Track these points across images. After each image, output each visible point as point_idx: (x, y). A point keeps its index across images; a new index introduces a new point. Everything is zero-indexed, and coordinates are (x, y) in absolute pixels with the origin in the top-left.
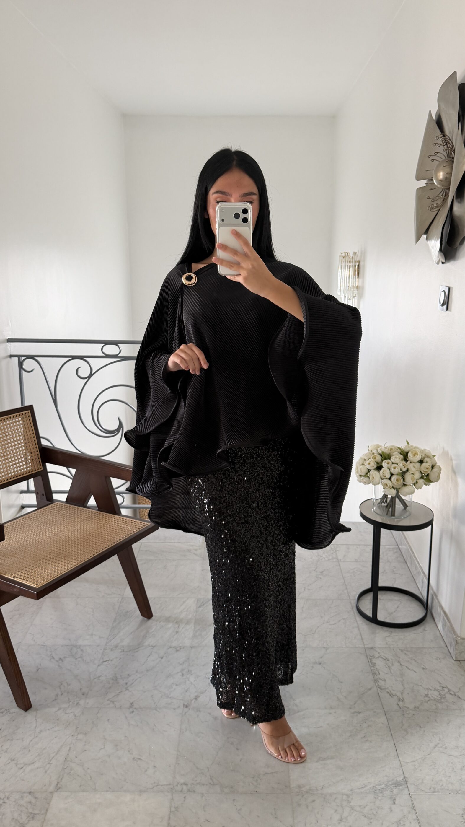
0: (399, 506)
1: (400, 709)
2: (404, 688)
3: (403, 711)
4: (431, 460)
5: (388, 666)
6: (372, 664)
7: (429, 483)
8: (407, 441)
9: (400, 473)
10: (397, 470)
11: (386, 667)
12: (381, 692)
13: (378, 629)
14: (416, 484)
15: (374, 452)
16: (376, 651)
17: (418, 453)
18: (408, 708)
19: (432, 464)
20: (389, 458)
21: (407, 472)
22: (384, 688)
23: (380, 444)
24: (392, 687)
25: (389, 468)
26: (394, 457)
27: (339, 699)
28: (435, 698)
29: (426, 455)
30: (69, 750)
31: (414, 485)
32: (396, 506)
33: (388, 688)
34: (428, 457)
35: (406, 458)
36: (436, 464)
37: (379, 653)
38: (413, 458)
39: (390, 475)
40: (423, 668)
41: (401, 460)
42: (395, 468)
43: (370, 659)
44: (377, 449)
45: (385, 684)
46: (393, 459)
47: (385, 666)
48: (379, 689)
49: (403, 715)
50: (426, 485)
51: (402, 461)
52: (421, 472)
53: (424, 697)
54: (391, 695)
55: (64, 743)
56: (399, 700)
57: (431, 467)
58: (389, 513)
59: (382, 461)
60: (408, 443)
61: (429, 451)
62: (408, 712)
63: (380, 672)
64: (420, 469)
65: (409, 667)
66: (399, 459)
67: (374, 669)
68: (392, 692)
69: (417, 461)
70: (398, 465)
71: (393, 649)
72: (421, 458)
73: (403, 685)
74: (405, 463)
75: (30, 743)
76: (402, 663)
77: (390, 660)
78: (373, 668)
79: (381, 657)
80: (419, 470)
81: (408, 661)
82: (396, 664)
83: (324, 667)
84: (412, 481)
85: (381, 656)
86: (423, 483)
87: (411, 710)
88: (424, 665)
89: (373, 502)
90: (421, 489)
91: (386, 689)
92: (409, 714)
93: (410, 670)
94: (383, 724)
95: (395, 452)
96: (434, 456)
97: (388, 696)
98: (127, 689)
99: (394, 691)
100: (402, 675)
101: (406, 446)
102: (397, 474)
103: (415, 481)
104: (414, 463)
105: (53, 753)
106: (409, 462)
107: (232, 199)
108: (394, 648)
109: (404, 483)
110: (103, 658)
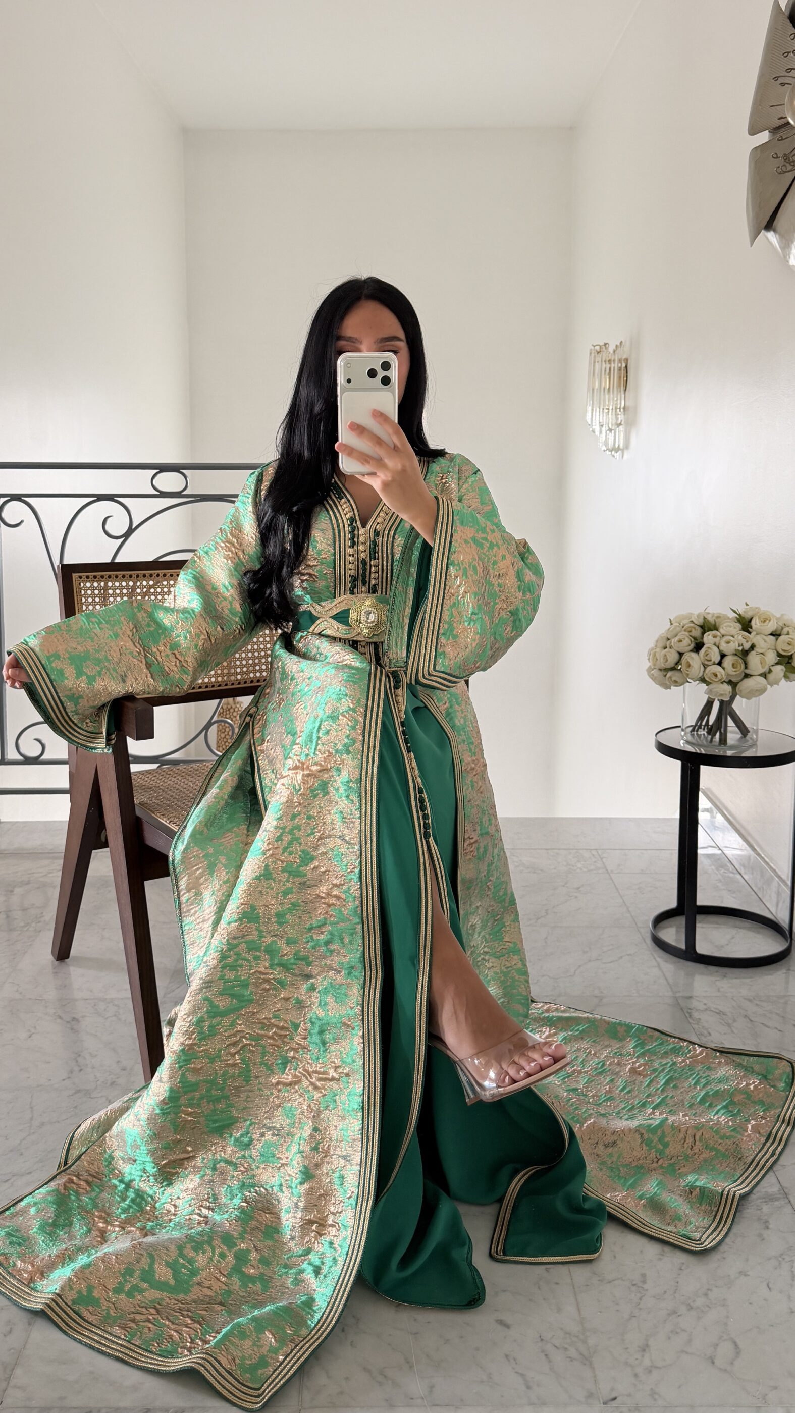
0: (732, 727)
7: (793, 675)
9: (738, 652)
10: (733, 646)
14: (768, 675)
15: (684, 622)
16: (700, 1001)
17: (770, 619)
20: (716, 629)
21: (751, 650)
25: (717, 644)
26: (724, 625)
29: (784, 623)
31: (766, 677)
32: (728, 727)
34: (787, 629)
35: (747, 628)
37: (706, 1004)
38: (760, 627)
39: (718, 658)
41: (738, 630)
42: (728, 642)
44: (691, 619)
46: (723, 630)
47: (720, 1023)
50: (787, 678)
51: (741, 632)
52: (777, 651)
58: (715, 739)
59: (703, 634)
60: (749, 607)
64: (776, 646)
65: (768, 1024)
66: (735, 629)
69: (770, 632)
70: (733, 638)
72: (777, 628)
74: (748, 636)
80: (773, 648)
84: (763, 670)
86: (781, 675)
90: (777, 685)
95: (726, 620)
102: (734, 655)
103: (766, 670)
104: (763, 635)
106: (753, 634)
107: (363, 347)
109: (747, 672)
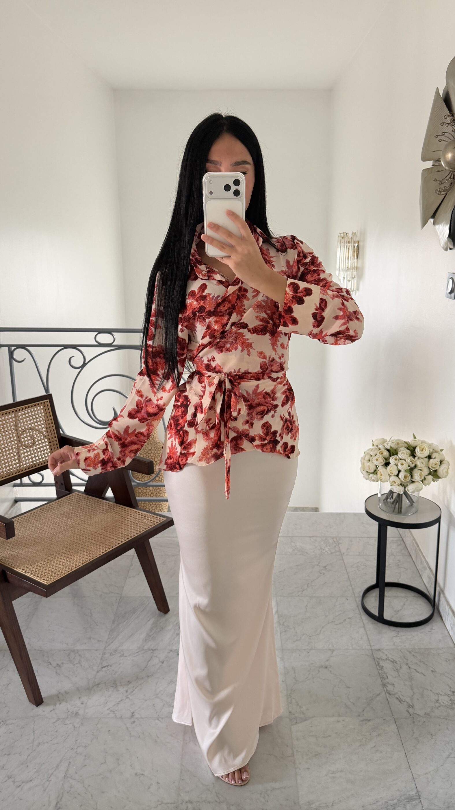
0: (405, 502)
1: (410, 716)
2: (414, 693)
3: (413, 718)
4: (439, 456)
5: (396, 669)
6: (379, 667)
7: (437, 479)
8: (414, 435)
9: (407, 469)
10: (405, 467)
11: (395, 671)
12: (391, 698)
13: (385, 629)
14: (423, 481)
15: (380, 446)
16: (384, 653)
17: (426, 447)
18: (418, 715)
19: (440, 459)
20: (397, 454)
21: (415, 468)
22: (393, 693)
23: (385, 438)
24: (401, 692)
25: (397, 464)
26: (401, 452)
27: (347, 706)
28: (445, 704)
29: (434, 450)
30: (69, 765)
31: (422, 482)
32: (403, 502)
33: (397, 693)
34: (436, 452)
35: (413, 454)
36: (444, 459)
37: (386, 655)
38: (421, 453)
39: (397, 473)
40: (432, 671)
41: (408, 456)
42: (402, 464)
43: (377, 661)
44: (384, 444)
45: (394, 689)
46: (400, 455)
47: (394, 669)
48: (388, 695)
49: (414, 722)
50: (433, 481)
51: (410, 457)
52: (429, 467)
53: (435, 703)
54: (400, 701)
55: (63, 757)
56: (409, 706)
57: (439, 463)
58: (395, 510)
59: (390, 456)
60: (415, 437)
61: (436, 445)
62: (418, 720)
63: (388, 676)
64: (428, 465)
65: (418, 670)
66: (407, 454)
67: (382, 673)
68: (402, 697)
69: (425, 456)
70: (405, 460)
71: (401, 651)
72: (429, 453)
73: (412, 689)
74: (413, 459)
75: (28, 757)
76: (410, 666)
77: (398, 663)
78: (380, 672)
79: (389, 660)
81: (417, 663)
82: (405, 667)
83: (331, 671)
84: (421, 478)
85: (388, 658)
86: (431, 480)
87: (422, 717)
88: (433, 668)
89: (379, 498)
90: (429, 485)
91: (394, 694)
92: (420, 721)
93: (418, 673)
94: (393, 732)
95: (402, 447)
96: (442, 450)
97: (397, 702)
98: (127, 698)
99: (403, 696)
100: (411, 678)
101: (413, 441)
102: (405, 471)
103: (423, 478)
104: (422, 458)
105: (52, 769)
106: (416, 458)
107: (222, 168)
108: (401, 649)
109: (412, 480)
110: (102, 663)
